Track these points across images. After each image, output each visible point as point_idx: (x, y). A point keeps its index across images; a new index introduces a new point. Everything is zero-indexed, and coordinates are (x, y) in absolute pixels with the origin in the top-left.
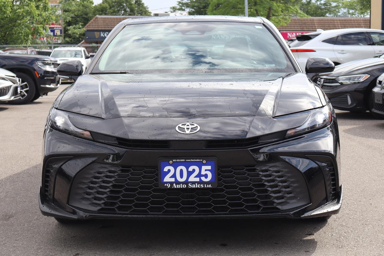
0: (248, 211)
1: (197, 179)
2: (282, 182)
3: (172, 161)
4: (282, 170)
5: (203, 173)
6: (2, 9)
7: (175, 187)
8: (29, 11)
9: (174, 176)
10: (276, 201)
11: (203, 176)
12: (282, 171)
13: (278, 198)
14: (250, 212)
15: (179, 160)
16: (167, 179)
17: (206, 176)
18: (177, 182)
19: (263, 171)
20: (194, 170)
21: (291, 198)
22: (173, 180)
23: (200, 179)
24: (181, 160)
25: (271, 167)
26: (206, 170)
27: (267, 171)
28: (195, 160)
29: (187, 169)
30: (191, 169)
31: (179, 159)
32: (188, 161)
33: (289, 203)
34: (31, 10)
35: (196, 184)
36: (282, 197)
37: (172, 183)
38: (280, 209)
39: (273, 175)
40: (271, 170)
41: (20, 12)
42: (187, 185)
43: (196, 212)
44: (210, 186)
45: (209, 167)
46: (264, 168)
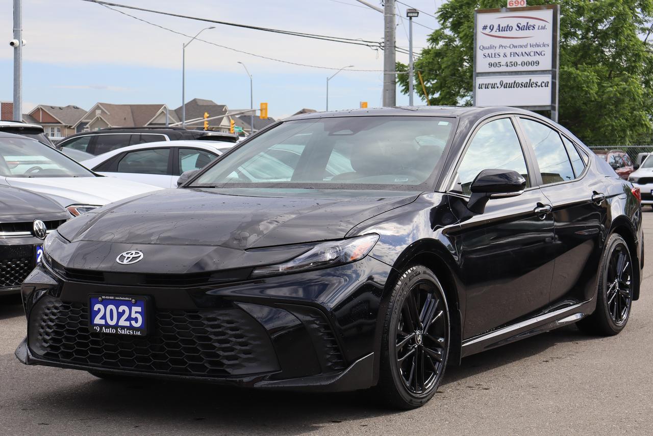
0: (190, 372)
1: (127, 324)
2: (236, 336)
3: (102, 297)
4: (236, 320)
5: (133, 315)
6: (584, 87)
7: (105, 331)
8: (627, 90)
9: (104, 317)
10: (226, 362)
11: (133, 319)
12: (238, 322)
13: (228, 358)
14: (193, 372)
15: (108, 298)
16: (98, 320)
17: (136, 320)
18: (107, 326)
19: (209, 320)
20: (124, 311)
21: (249, 360)
22: (103, 322)
23: (130, 323)
24: (111, 298)
25: (221, 315)
26: (136, 312)
27: (215, 319)
28: (124, 299)
29: (117, 310)
30: (120, 310)
31: (108, 296)
32: (117, 299)
33: (245, 366)
34: (631, 89)
35: (126, 329)
36: (235, 358)
37: (101, 326)
38: (230, 374)
39: (223, 326)
40: (220, 320)
41: (611, 91)
42: (117, 331)
43: (135, 367)
44: (139, 333)
45: (139, 309)
46: (211, 316)
